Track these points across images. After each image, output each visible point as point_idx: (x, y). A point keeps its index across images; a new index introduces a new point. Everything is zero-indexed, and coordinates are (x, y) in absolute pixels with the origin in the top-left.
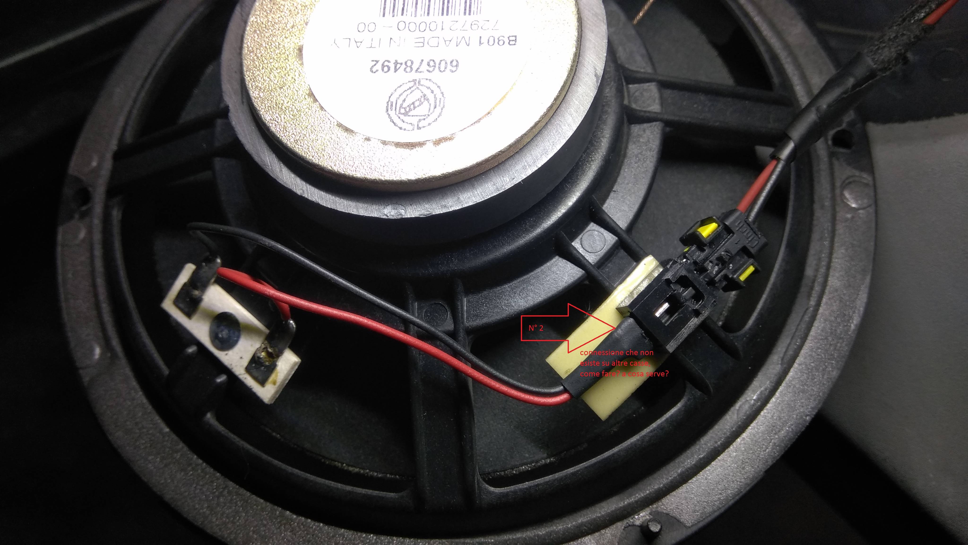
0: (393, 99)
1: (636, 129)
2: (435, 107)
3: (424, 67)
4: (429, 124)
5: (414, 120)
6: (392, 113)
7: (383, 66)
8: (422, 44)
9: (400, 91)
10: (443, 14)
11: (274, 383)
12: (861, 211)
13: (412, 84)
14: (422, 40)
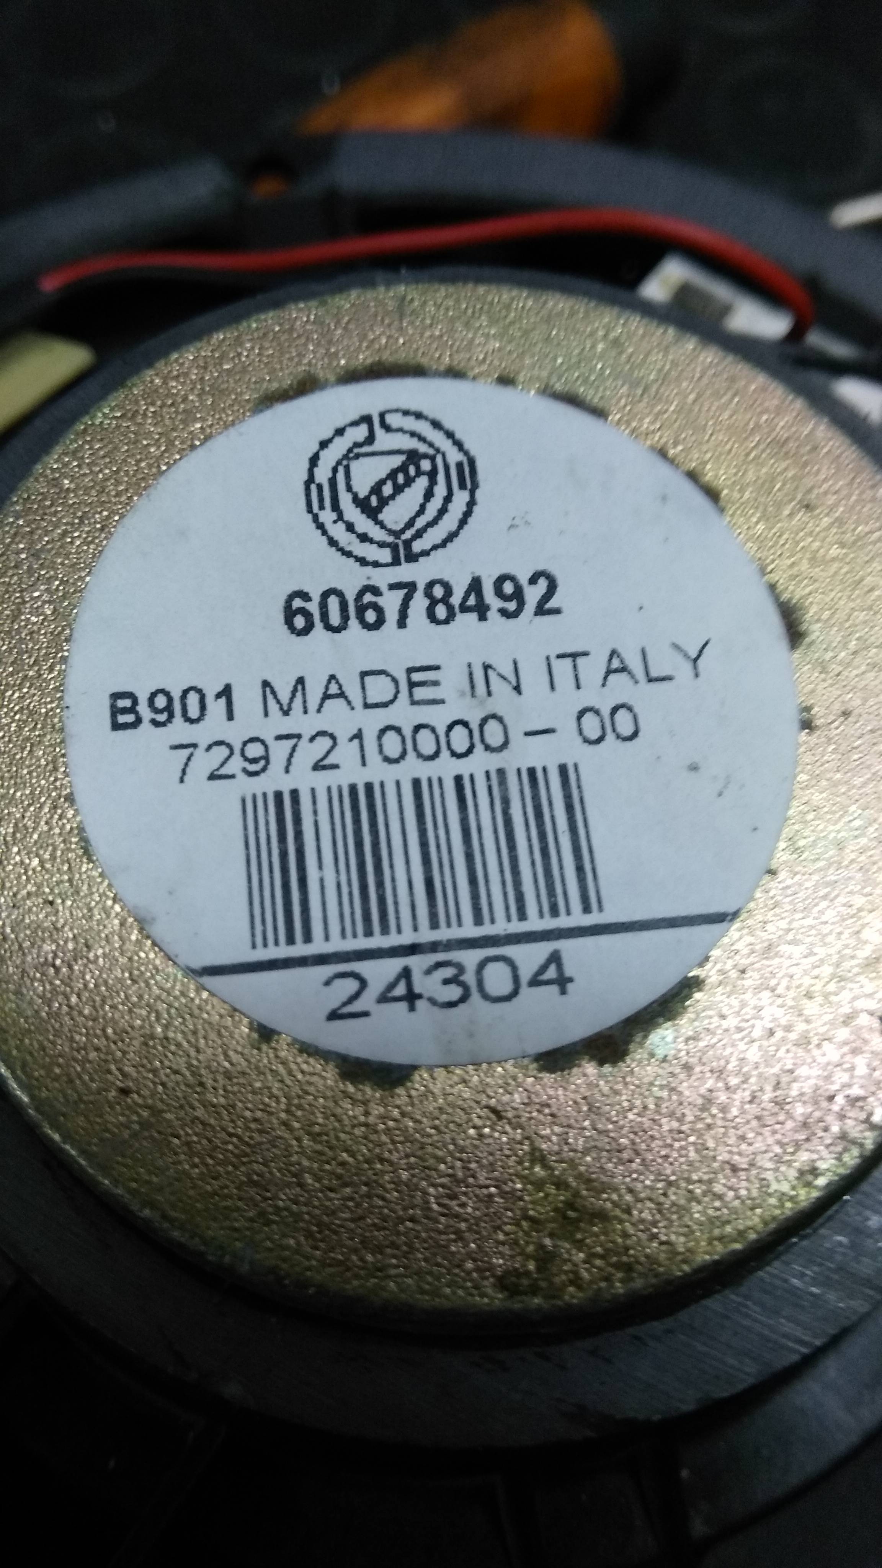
0: (461, 498)
2: (333, 482)
3: (391, 602)
4: (340, 432)
5: (383, 440)
7: (518, 595)
8: (416, 677)
13: (418, 546)
14: (420, 693)
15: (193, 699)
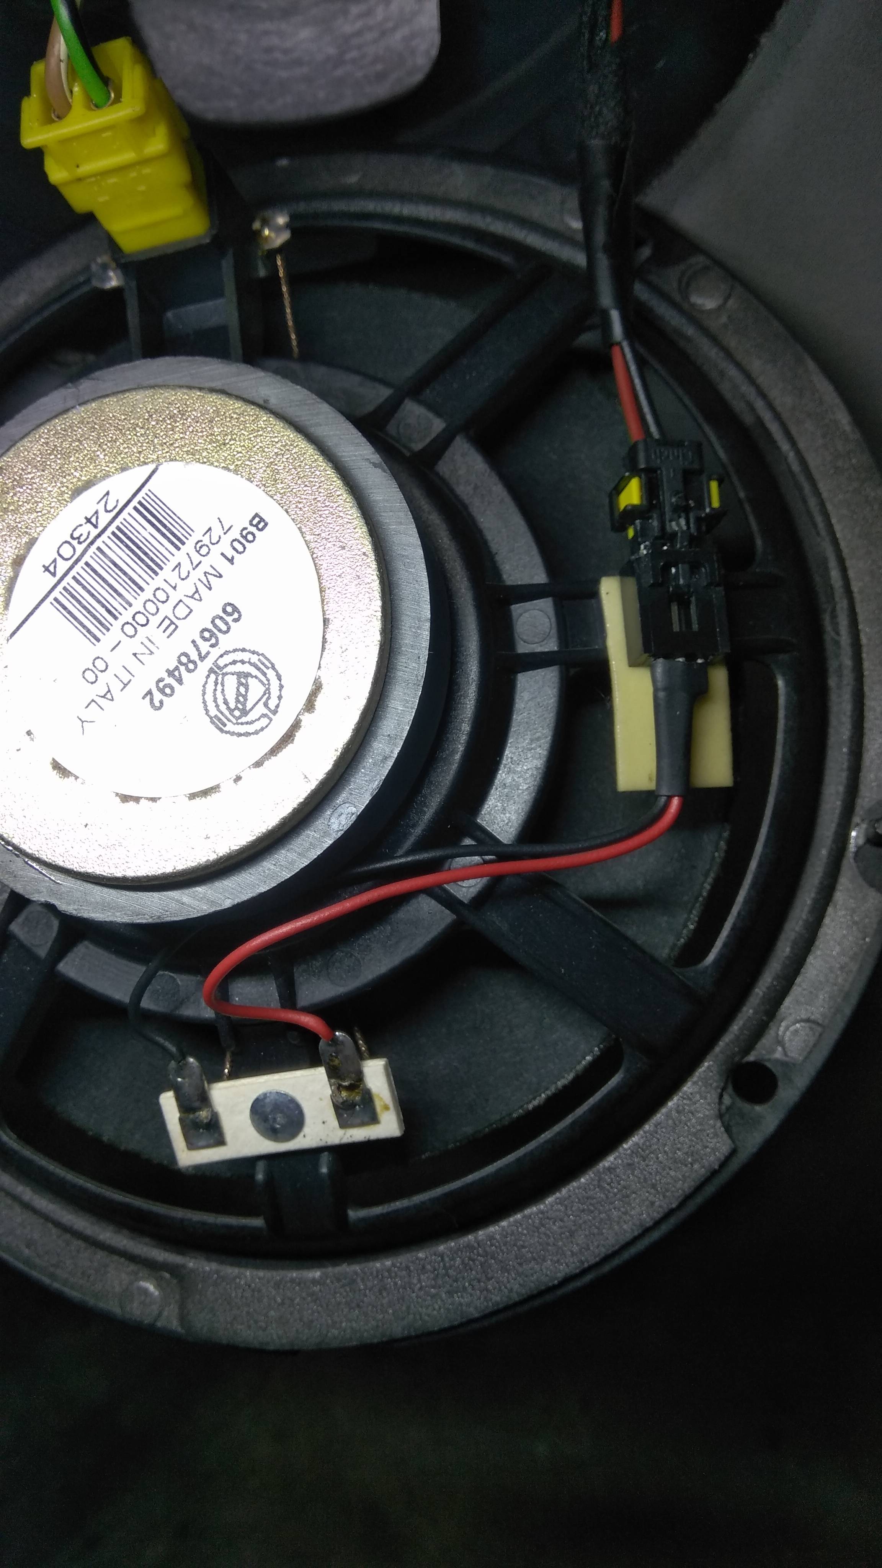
0: (213, 712)
1: (443, 468)
2: (265, 674)
3: (204, 647)
4: (280, 697)
5: (260, 709)
6: (230, 727)
7: (162, 691)
8: (173, 627)
9: (209, 698)
10: (156, 574)
11: (386, 1108)
12: (731, 302)
13: (213, 676)
14: (167, 622)
15: (240, 548)
